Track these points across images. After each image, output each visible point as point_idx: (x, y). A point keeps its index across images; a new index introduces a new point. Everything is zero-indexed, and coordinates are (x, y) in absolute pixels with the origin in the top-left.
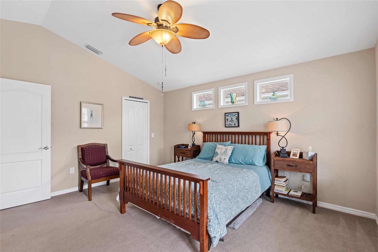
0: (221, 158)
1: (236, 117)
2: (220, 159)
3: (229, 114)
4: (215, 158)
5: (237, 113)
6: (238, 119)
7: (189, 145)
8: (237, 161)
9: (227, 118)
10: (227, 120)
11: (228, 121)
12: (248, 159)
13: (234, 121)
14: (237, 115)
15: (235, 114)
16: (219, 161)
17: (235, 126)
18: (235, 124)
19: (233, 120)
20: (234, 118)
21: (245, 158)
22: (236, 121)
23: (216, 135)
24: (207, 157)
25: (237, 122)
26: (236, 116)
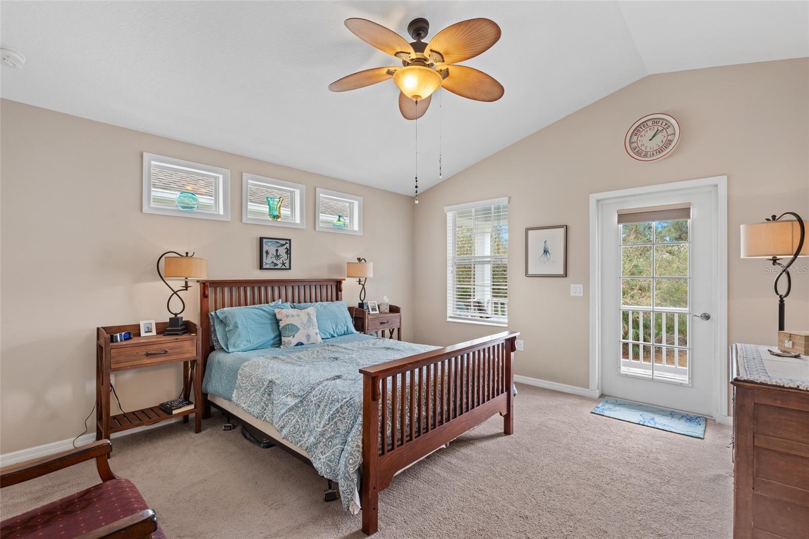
0: (309, 333)
1: (287, 248)
2: (308, 336)
3: (269, 242)
4: (293, 337)
5: (288, 242)
6: (288, 252)
7: (139, 325)
8: (326, 333)
9: (265, 248)
10: (267, 253)
11: (270, 256)
12: (341, 326)
13: (281, 257)
14: (287, 245)
15: (283, 242)
16: (304, 341)
17: (283, 267)
18: (284, 264)
19: (280, 255)
20: (282, 251)
21: (337, 326)
22: (285, 256)
23: (242, 289)
24: (263, 341)
25: (288, 260)
26: (285, 247)
